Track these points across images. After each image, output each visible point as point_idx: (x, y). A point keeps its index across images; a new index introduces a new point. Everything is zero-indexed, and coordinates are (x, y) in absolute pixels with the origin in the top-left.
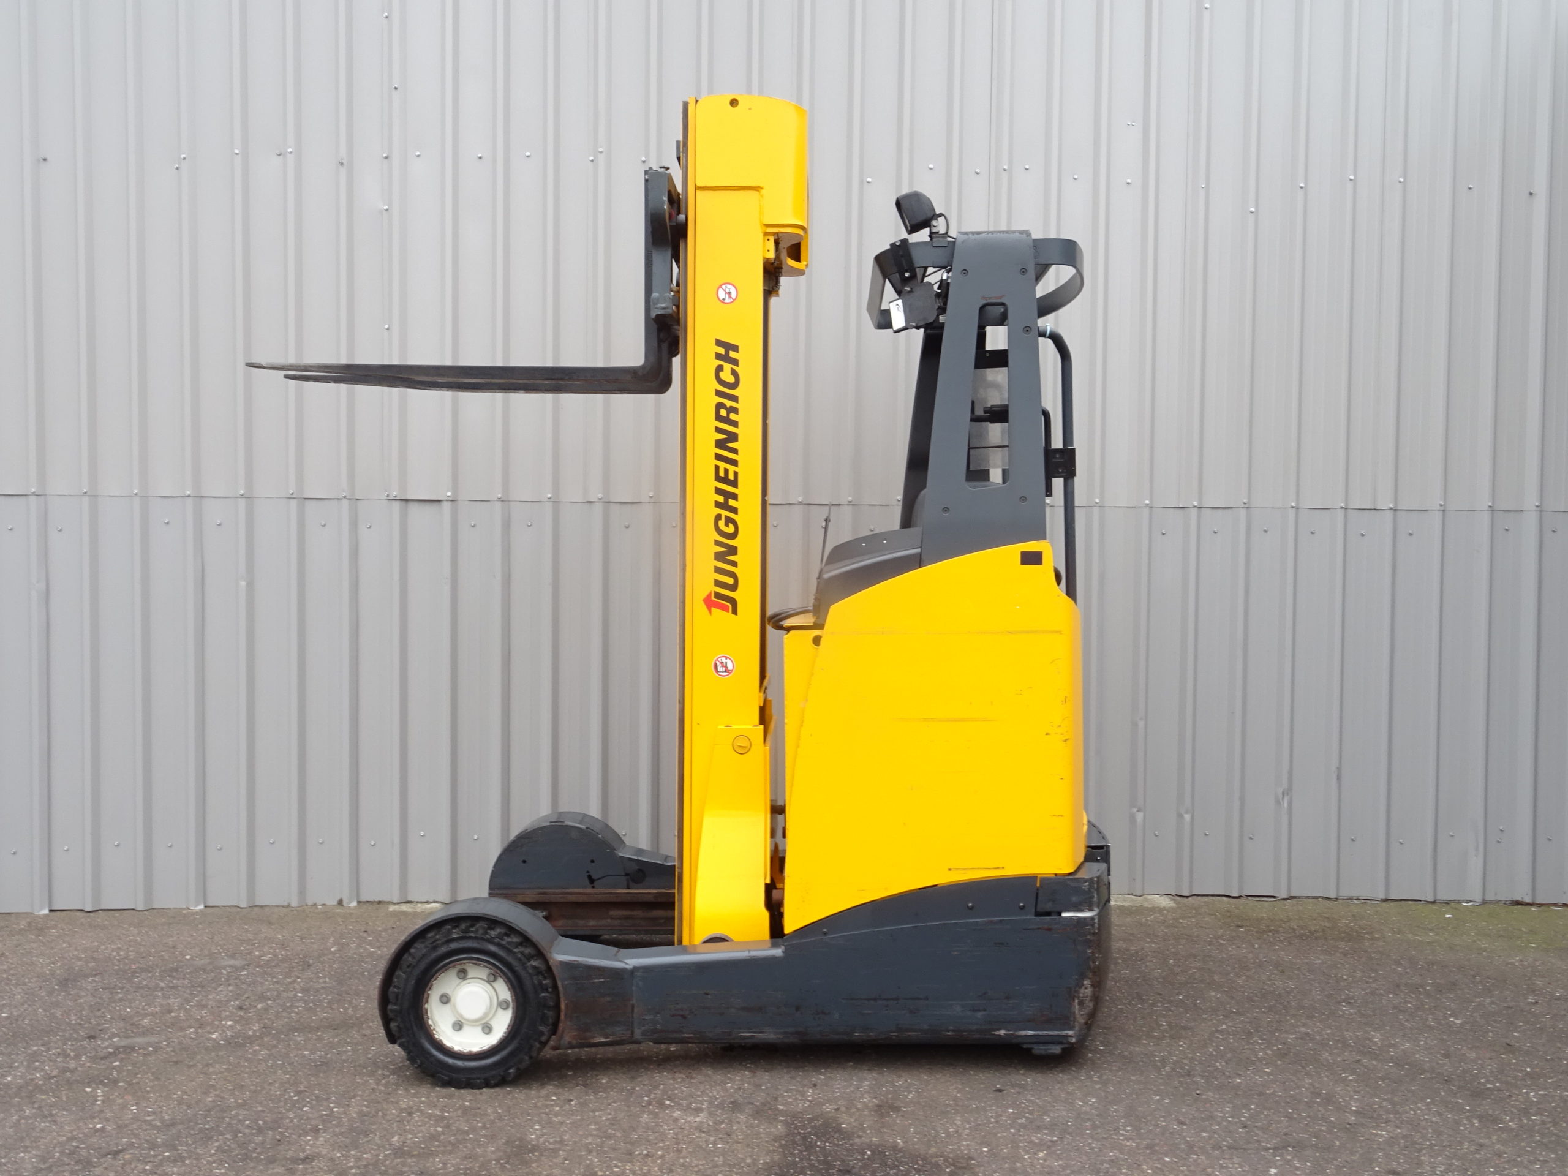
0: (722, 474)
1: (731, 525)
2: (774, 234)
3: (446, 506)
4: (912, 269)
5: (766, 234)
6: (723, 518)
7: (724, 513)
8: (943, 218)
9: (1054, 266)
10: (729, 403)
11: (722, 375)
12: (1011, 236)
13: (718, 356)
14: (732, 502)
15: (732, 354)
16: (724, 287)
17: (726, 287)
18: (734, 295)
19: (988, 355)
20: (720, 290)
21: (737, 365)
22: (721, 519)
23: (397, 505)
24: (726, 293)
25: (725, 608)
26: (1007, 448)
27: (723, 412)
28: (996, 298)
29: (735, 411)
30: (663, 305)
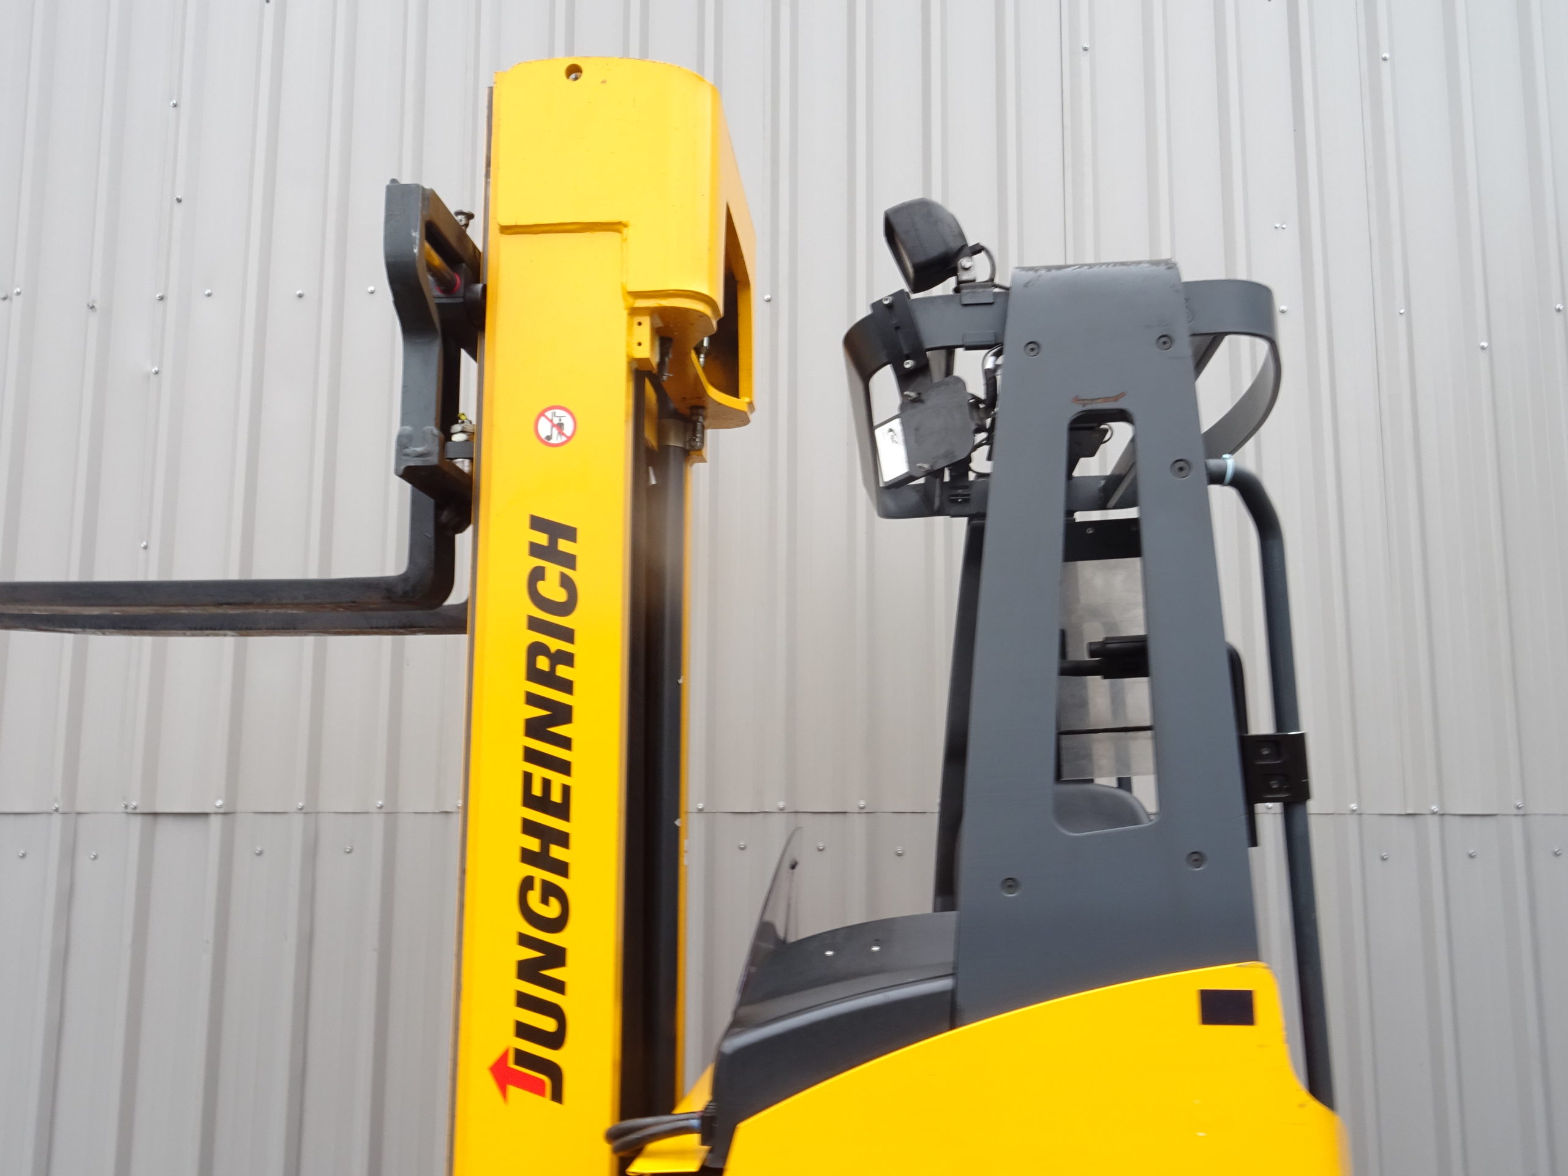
0: (537, 790)
1: (553, 901)
2: (653, 312)
3: (215, 822)
4: (919, 352)
5: (634, 312)
6: (537, 885)
7: (540, 875)
8: (983, 254)
9: (1227, 338)
10: (555, 644)
11: (542, 587)
12: (1133, 268)
13: (535, 550)
14: (556, 852)
15: (564, 545)
16: (549, 414)
17: (554, 414)
18: (568, 430)
19: (1090, 531)
20: (543, 419)
21: (573, 567)
22: (532, 888)
23: (137, 822)
24: (553, 425)
25: (536, 1088)
26: (1149, 733)
27: (543, 663)
28: (1106, 399)
29: (568, 659)
30: (420, 449)
